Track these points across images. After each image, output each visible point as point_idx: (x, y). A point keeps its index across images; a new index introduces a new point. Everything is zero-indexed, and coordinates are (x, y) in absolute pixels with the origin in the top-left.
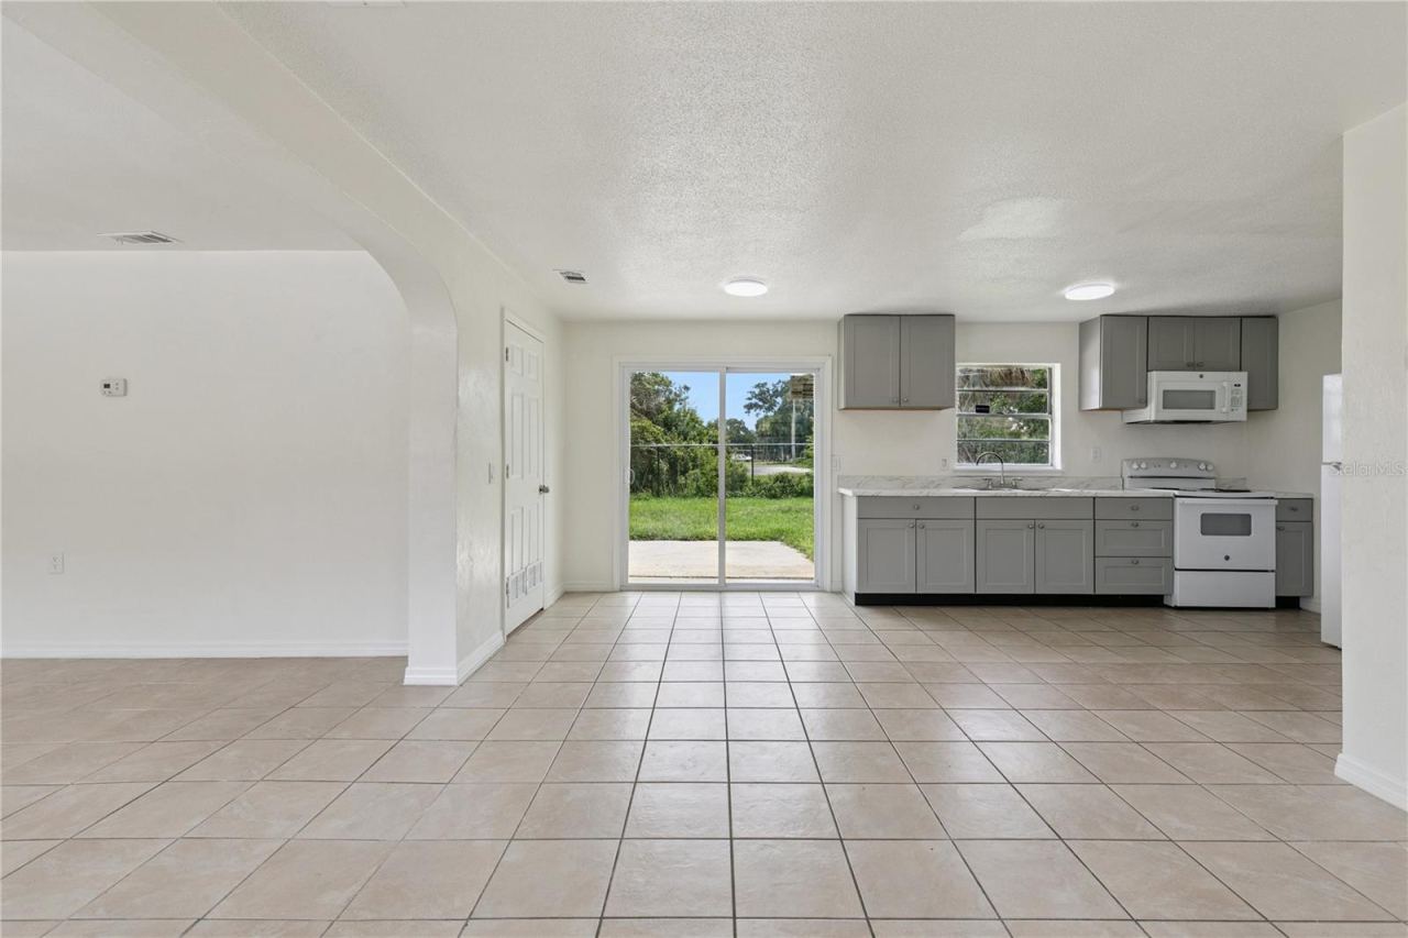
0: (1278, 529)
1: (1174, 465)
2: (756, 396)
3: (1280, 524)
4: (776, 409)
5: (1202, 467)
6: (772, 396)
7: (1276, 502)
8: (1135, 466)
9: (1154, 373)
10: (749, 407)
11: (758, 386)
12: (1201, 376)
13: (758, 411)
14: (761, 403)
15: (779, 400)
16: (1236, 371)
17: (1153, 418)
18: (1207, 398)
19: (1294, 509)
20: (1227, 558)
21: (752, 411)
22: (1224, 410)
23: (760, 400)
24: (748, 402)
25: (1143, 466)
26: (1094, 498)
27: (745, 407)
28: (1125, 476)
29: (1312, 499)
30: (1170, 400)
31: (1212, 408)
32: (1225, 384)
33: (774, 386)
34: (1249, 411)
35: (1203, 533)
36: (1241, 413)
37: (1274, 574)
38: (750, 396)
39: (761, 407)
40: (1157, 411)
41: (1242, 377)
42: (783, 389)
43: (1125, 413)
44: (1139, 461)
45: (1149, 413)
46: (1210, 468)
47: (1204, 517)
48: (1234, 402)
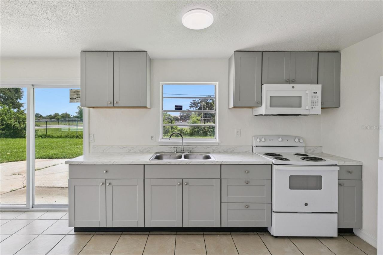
0: (339, 185)
1: (280, 139)
2: (193, 104)
3: (341, 182)
4: (199, 107)
5: (297, 140)
6: (197, 104)
7: (338, 168)
8: (258, 140)
9: (265, 85)
10: (191, 107)
11: (193, 101)
12: (293, 87)
13: (193, 108)
14: (194, 106)
15: (199, 105)
16: (315, 84)
17: (264, 113)
18: (297, 101)
19: (349, 172)
20: (306, 204)
21: (192, 108)
22: (307, 108)
23: (194, 105)
24: (190, 105)
25: (263, 140)
26: (221, 165)
27: (190, 107)
28: (254, 146)
29: (361, 166)
30: (274, 101)
31: (300, 107)
32: (307, 92)
33: (198, 101)
34: (322, 108)
35: (290, 188)
36: (318, 110)
37: (337, 214)
38: (191, 103)
39: (194, 107)
40: (266, 109)
41: (318, 88)
42: (201, 101)
43: (254, 109)
44: (260, 137)
45: (262, 110)
46: (301, 141)
47: (291, 177)
48: (313, 103)
